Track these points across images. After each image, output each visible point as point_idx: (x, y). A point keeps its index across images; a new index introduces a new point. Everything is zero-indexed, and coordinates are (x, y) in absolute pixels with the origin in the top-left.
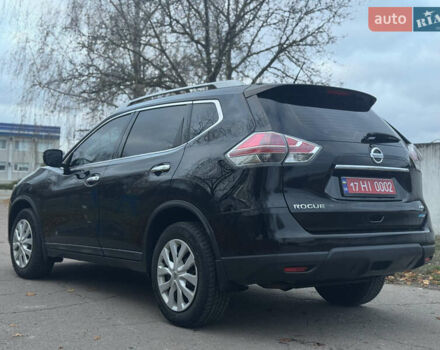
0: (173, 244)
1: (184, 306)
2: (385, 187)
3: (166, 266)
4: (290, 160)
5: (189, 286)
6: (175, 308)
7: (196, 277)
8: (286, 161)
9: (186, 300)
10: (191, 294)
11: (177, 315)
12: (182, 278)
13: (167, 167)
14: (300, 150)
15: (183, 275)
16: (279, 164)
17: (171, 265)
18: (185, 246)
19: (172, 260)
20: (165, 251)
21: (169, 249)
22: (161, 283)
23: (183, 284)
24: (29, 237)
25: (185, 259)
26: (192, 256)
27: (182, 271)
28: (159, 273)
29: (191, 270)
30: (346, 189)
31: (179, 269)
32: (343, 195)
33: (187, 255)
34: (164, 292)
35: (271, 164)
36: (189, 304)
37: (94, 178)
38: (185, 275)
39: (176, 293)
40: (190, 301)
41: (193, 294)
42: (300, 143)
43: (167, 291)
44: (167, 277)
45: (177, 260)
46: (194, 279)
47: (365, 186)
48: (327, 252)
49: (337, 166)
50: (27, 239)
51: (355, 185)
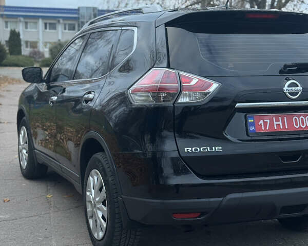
4: (183, 100)
6: (96, 235)
7: (106, 209)
8: (179, 101)
11: (97, 242)
13: (92, 96)
16: (171, 104)
18: (100, 177)
25: (101, 190)
26: (104, 189)
27: (98, 202)
28: (87, 199)
29: (104, 203)
30: (252, 128)
31: (97, 199)
32: (248, 135)
34: (90, 217)
35: (166, 104)
38: (101, 205)
41: (105, 225)
42: (195, 80)
43: (92, 217)
47: (279, 123)
48: (221, 199)
49: (238, 105)
50: (26, 144)
51: (265, 123)
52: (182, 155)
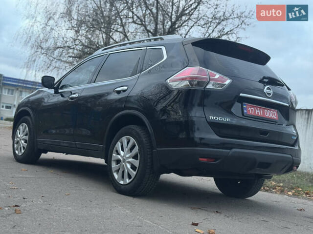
0: (124, 139)
1: (128, 181)
2: (272, 114)
3: (119, 154)
4: (210, 86)
5: (133, 167)
6: (122, 182)
7: (138, 161)
8: (207, 87)
9: (130, 177)
10: (134, 173)
11: (123, 187)
12: (129, 162)
13: (125, 88)
14: (217, 81)
15: (129, 160)
16: (202, 88)
17: (122, 153)
18: (132, 140)
19: (123, 150)
20: (119, 144)
21: (122, 143)
22: (114, 165)
23: (129, 166)
24: (26, 135)
25: (131, 149)
26: (137, 147)
27: (129, 158)
28: (113, 159)
29: (135, 157)
30: (245, 111)
31: (127, 156)
32: (243, 115)
33: (133, 147)
34: (115, 171)
35: (197, 88)
36: (131, 179)
37: (74, 96)
38: (131, 160)
39: (123, 172)
40: (133, 177)
41: (135, 173)
42: (217, 76)
43: (117, 171)
44: (118, 161)
45: (126, 150)
46: (137, 163)
47: (258, 111)
48: (229, 151)
49: (241, 94)
50: (25, 136)
51: (252, 110)
52: (208, 121)
